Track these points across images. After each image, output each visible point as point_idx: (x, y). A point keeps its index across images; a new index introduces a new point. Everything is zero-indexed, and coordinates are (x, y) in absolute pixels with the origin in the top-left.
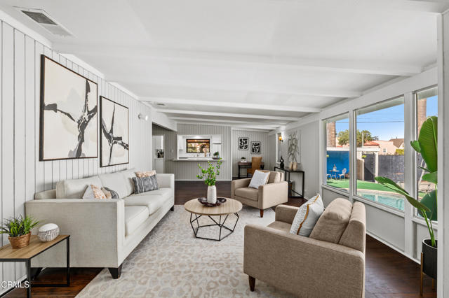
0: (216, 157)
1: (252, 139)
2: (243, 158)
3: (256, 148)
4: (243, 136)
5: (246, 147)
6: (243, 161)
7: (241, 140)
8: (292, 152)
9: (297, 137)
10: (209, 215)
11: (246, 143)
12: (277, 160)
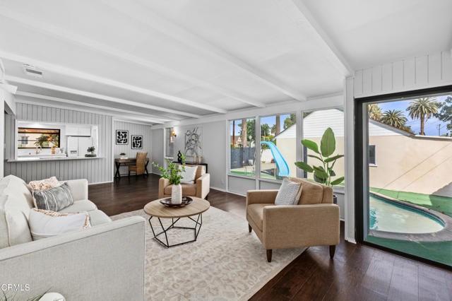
0: (90, 153)
1: (133, 132)
2: (123, 154)
3: (137, 142)
4: (122, 128)
5: (126, 141)
6: (122, 158)
7: (119, 133)
8: (192, 147)
9: (198, 133)
10: (188, 216)
11: (125, 136)
12: (165, 155)
